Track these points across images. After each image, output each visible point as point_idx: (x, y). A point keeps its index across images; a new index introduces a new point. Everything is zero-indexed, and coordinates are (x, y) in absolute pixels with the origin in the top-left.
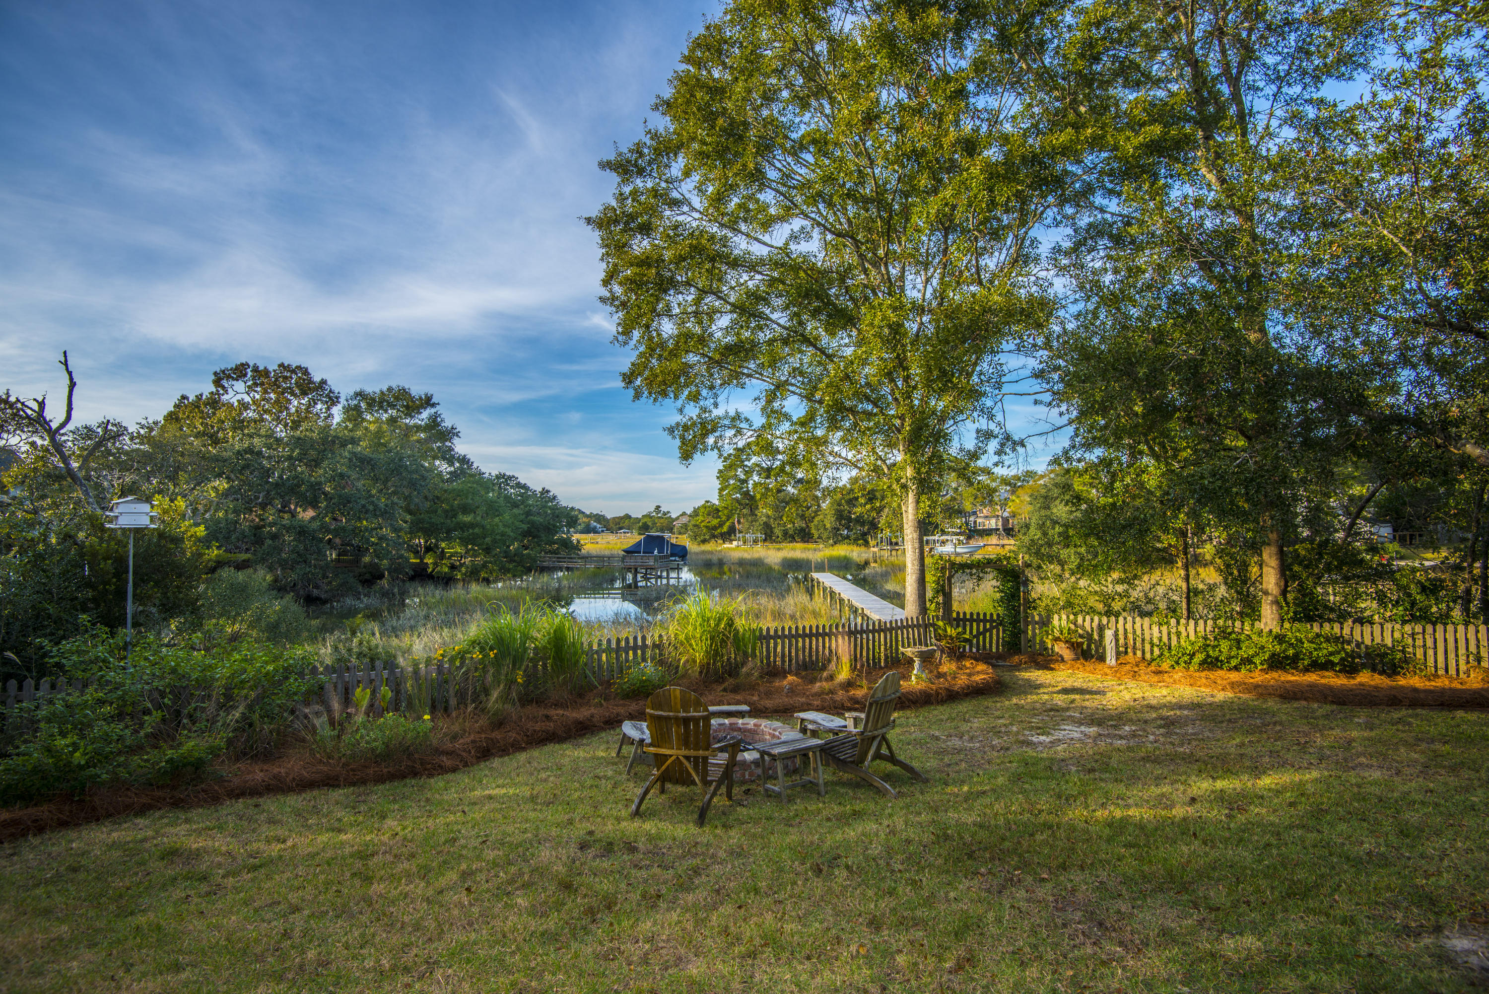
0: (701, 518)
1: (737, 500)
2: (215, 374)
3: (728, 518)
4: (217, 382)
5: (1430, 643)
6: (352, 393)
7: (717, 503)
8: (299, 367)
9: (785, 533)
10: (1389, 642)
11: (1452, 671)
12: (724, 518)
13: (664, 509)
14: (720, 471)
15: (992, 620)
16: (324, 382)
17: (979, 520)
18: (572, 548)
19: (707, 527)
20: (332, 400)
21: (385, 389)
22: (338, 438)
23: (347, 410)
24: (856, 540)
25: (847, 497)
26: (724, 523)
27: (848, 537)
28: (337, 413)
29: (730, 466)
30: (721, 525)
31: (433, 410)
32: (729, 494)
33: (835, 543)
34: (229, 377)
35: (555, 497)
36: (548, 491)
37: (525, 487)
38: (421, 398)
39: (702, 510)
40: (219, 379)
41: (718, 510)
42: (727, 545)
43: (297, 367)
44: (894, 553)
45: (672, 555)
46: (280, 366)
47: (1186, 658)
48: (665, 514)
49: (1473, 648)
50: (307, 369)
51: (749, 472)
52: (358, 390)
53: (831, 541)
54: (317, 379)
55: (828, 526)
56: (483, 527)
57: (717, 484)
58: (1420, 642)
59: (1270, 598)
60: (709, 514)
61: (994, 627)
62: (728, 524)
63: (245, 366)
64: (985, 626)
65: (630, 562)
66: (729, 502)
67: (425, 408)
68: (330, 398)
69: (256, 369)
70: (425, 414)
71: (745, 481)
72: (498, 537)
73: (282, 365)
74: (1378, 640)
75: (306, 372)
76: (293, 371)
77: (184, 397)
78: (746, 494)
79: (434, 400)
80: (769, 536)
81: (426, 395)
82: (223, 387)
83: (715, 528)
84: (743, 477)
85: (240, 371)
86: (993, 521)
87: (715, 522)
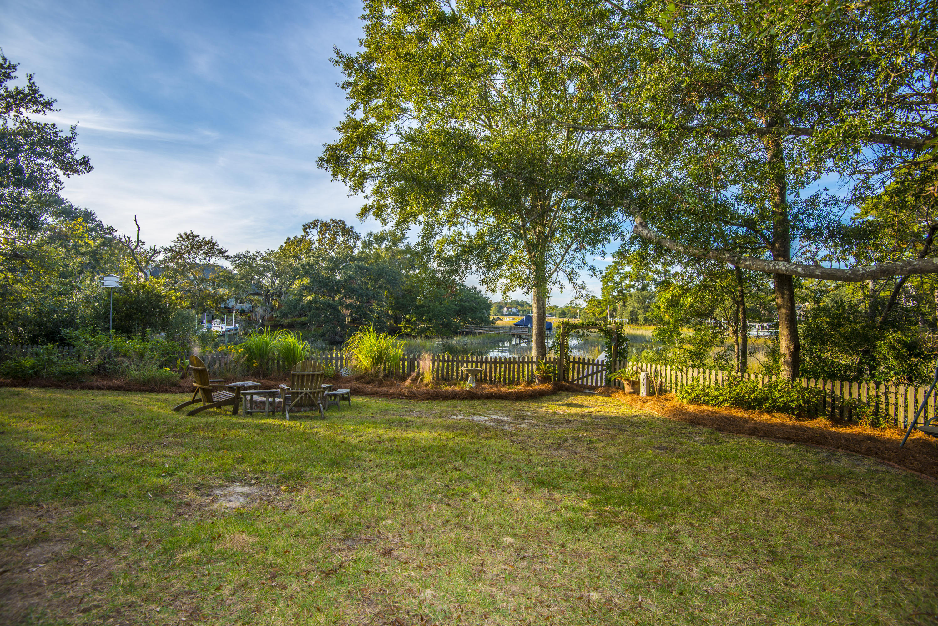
0: (588, 308)
2: (304, 226)
3: (607, 307)
4: (304, 230)
6: (365, 234)
8: (340, 221)
15: (602, 365)
16: (352, 228)
23: (364, 242)
32: (608, 292)
34: (309, 227)
40: (306, 228)
50: (343, 221)
54: (348, 226)
61: (604, 370)
63: (317, 221)
64: (597, 368)
68: (356, 236)
69: (322, 222)
75: (343, 223)
76: (337, 223)
77: (289, 238)
78: (621, 291)
82: (307, 233)
85: (315, 224)
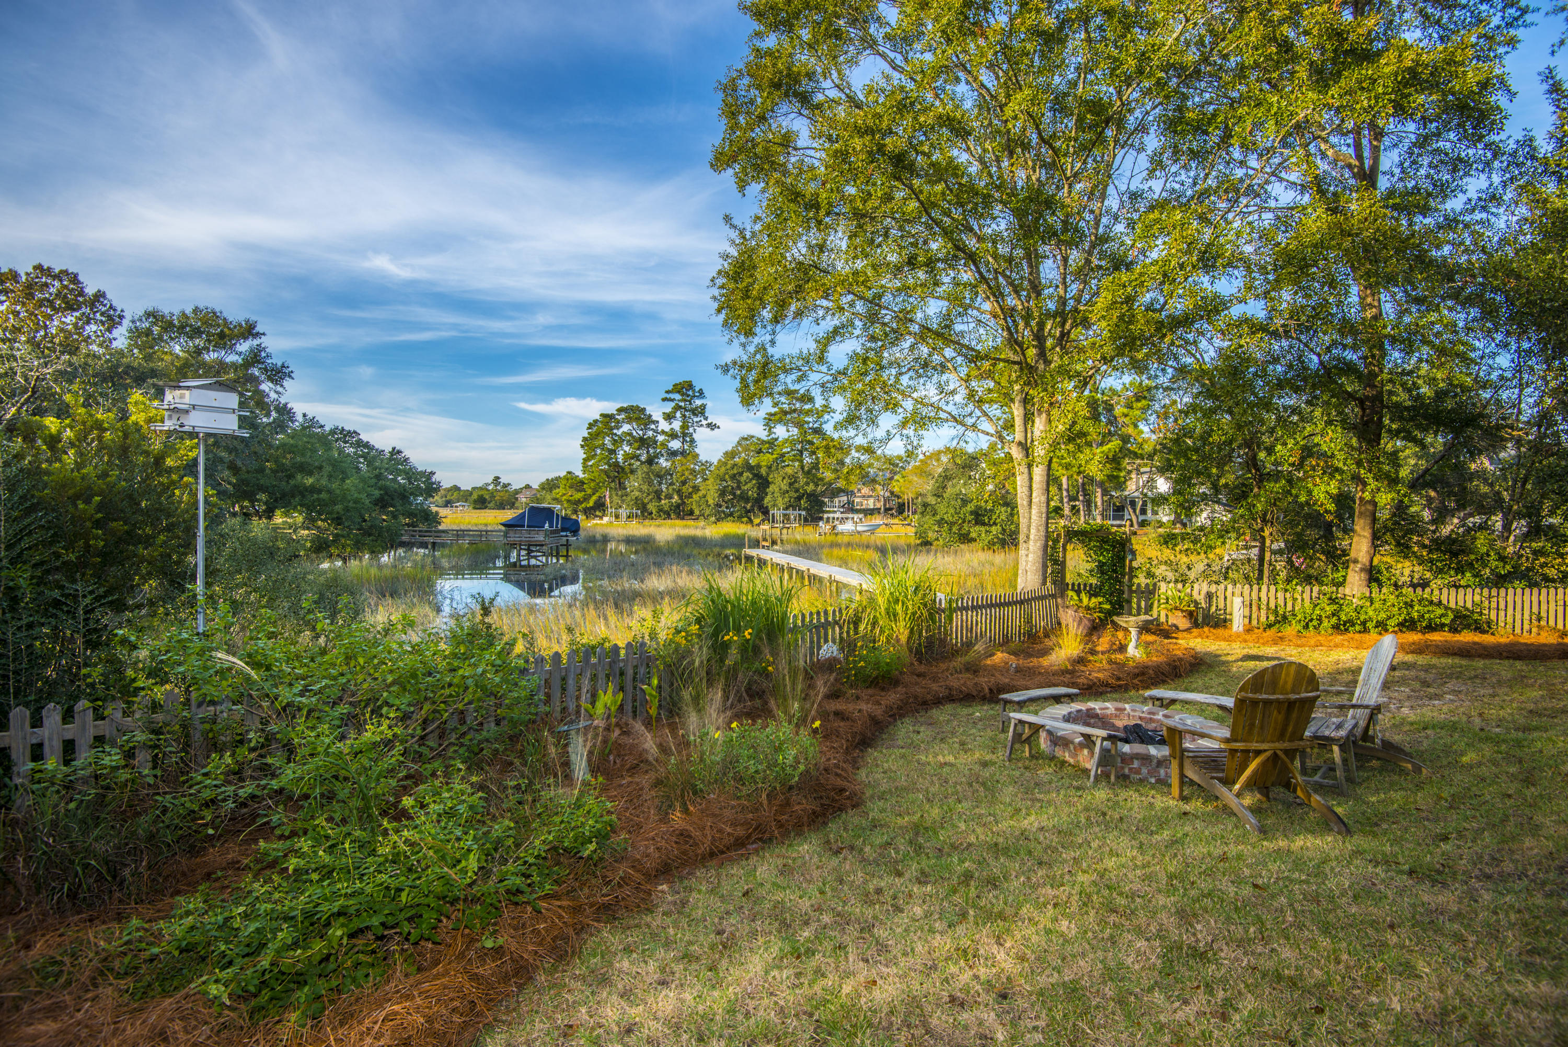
0: (560, 491)
1: (605, 472)
3: (595, 491)
5: (1502, 606)
6: (141, 313)
7: (581, 475)
8: (66, 272)
9: (660, 510)
10: (1469, 605)
11: (1518, 630)
12: (589, 491)
13: (503, 480)
14: (585, 439)
16: (101, 295)
17: (857, 500)
18: (431, 519)
19: (568, 501)
20: (113, 320)
21: (189, 311)
22: (133, 369)
23: (136, 334)
24: (740, 517)
25: (731, 472)
26: (590, 496)
27: (731, 514)
28: (121, 338)
29: (598, 434)
30: (586, 499)
31: (256, 342)
32: (597, 465)
33: (718, 520)
35: (406, 460)
36: (399, 452)
37: (367, 445)
38: (240, 325)
39: (564, 482)
41: (582, 483)
42: (597, 521)
43: (61, 272)
44: (785, 531)
45: (563, 530)
46: (35, 268)
47: (1315, 623)
48: (505, 486)
49: (1535, 610)
50: (76, 276)
51: (618, 441)
52: (151, 309)
53: (713, 519)
54: (90, 291)
55: (711, 502)
56: (329, 492)
57: (581, 455)
58: (1494, 605)
59: (1359, 566)
60: (571, 487)
62: (594, 498)
65: (514, 537)
66: (596, 474)
67: (246, 338)
68: (110, 318)
70: (244, 347)
71: (613, 452)
72: (351, 504)
73: (39, 267)
74: (1461, 603)
75: (75, 279)
76: (57, 277)
78: (616, 464)
79: (259, 328)
80: (644, 513)
81: (247, 322)
83: (578, 502)
84: (610, 447)
86: (871, 501)
87: (579, 496)
